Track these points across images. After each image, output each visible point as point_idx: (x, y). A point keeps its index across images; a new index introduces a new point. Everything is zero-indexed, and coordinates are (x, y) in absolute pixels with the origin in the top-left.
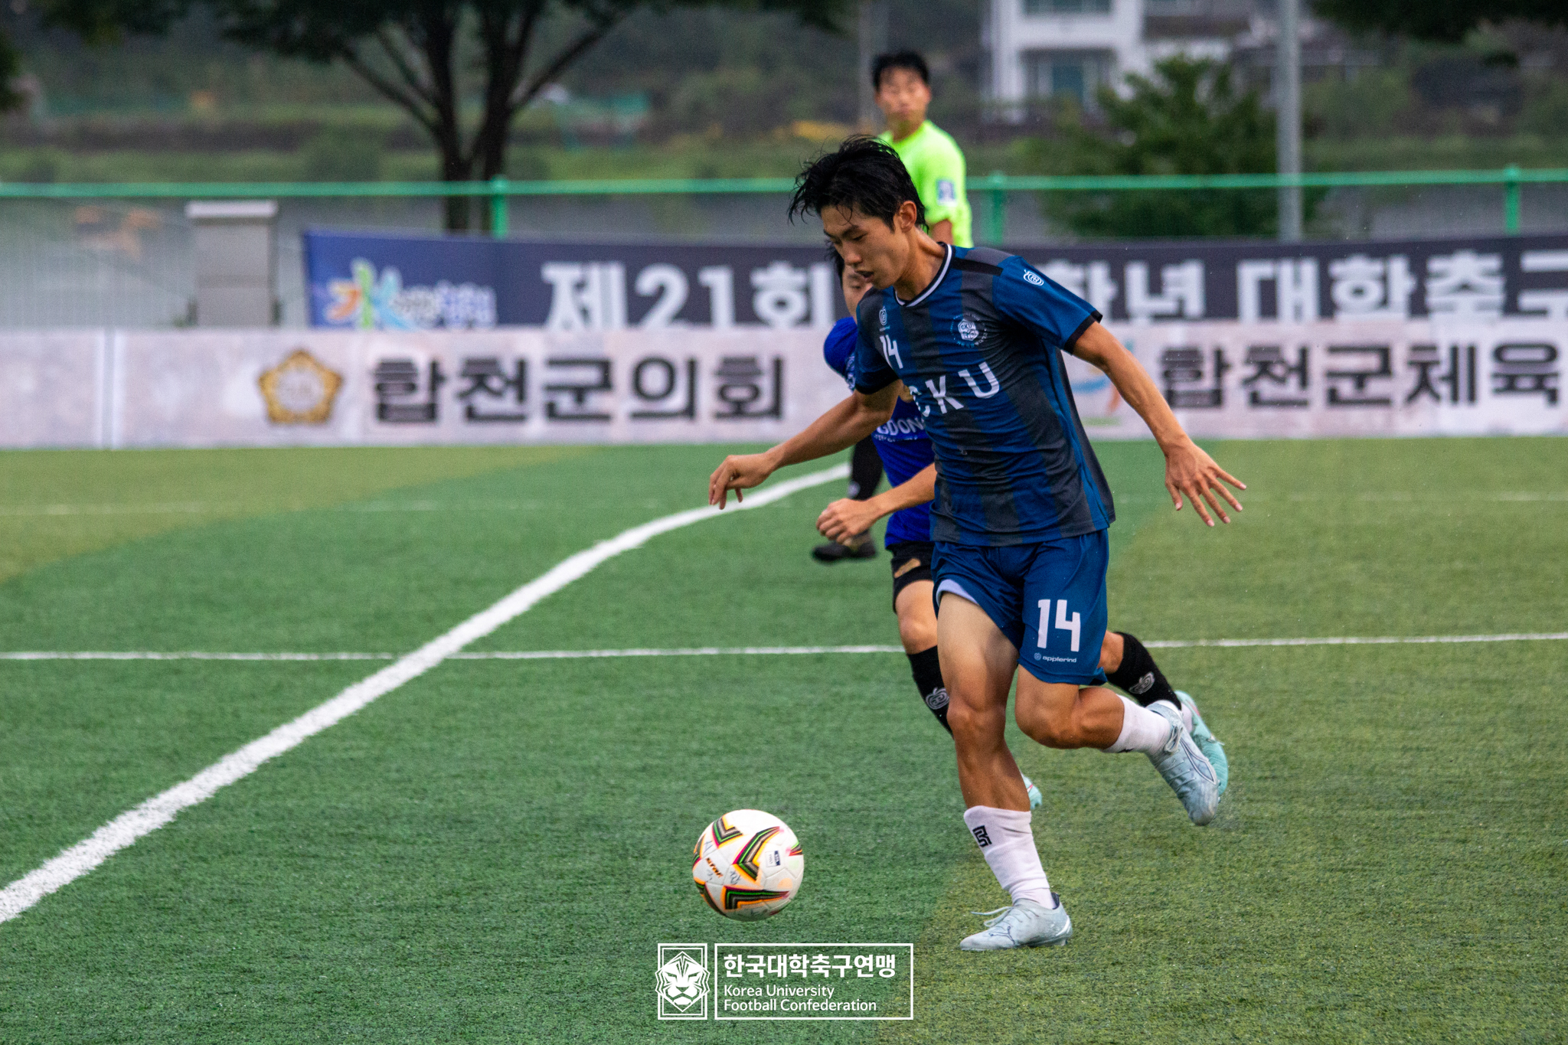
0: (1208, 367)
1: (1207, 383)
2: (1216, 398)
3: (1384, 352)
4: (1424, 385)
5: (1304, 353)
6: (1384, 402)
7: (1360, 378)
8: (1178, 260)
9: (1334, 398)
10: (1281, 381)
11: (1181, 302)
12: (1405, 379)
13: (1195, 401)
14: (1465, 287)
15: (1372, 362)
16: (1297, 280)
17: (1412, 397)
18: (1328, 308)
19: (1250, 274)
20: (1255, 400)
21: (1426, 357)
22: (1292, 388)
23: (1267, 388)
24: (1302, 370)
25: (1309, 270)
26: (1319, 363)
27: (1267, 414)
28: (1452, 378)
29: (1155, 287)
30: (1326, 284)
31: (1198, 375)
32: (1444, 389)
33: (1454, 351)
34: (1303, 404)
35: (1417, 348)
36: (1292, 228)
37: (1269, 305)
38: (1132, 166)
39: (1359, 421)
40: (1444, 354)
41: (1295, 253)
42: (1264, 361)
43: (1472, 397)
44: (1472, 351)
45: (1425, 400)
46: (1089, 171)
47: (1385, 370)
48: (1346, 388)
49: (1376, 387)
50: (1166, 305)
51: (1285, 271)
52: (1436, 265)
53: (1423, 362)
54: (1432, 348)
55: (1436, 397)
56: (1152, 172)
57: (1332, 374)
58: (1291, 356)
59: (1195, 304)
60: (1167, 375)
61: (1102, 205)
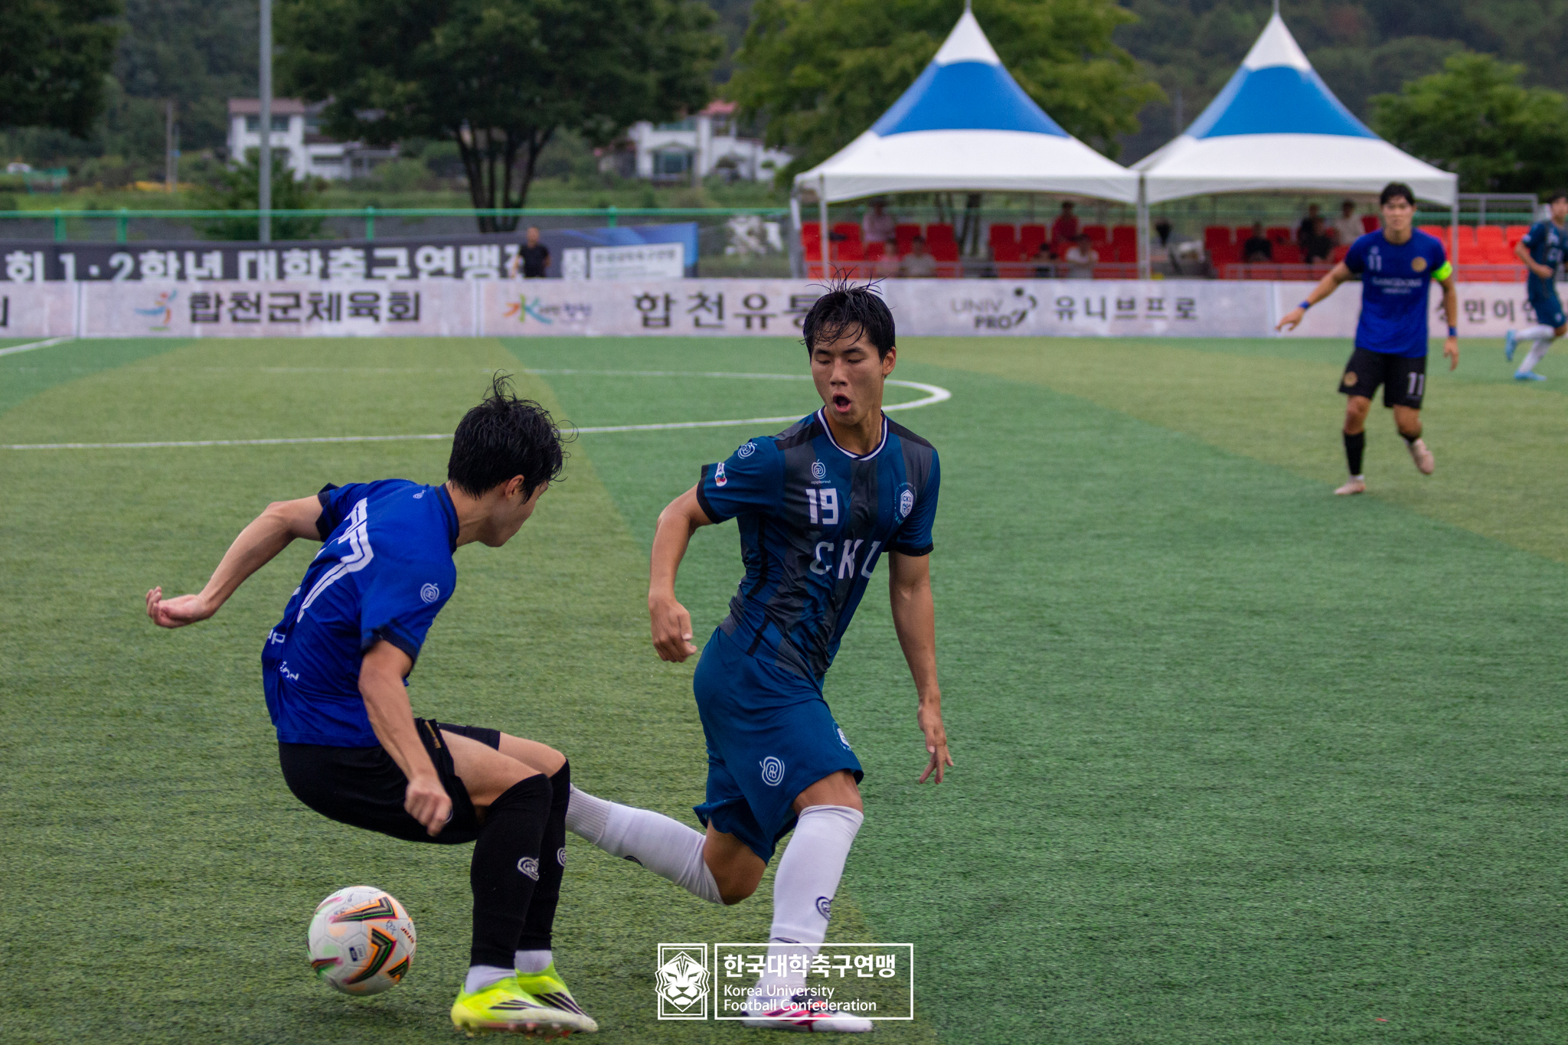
0: (213, 303)
1: (212, 310)
2: (216, 318)
3: (297, 297)
4: (316, 313)
5: (259, 297)
6: (296, 320)
7: (285, 309)
8: (209, 250)
9: (273, 319)
10: (247, 309)
11: (211, 272)
12: (306, 309)
13: (206, 319)
14: (347, 265)
15: (291, 301)
16: (267, 261)
17: (310, 318)
18: (281, 274)
19: (244, 258)
20: (235, 319)
21: (316, 298)
22: (252, 314)
23: (241, 314)
24: (257, 305)
25: (272, 256)
26: (266, 301)
27: (240, 326)
28: (329, 310)
29: (199, 264)
30: (281, 262)
31: (207, 306)
32: (325, 314)
33: (331, 297)
34: (256, 321)
35: (313, 294)
36: (266, 236)
37: (253, 273)
38: (234, 205)
39: (284, 329)
40: (326, 298)
41: (266, 248)
42: (239, 300)
43: (339, 318)
44: (339, 297)
45: (316, 320)
46: (215, 208)
47: (298, 305)
48: (279, 314)
49: (293, 313)
50: (204, 272)
51: (261, 257)
52: (334, 254)
53: (315, 303)
54: (319, 294)
55: (321, 318)
56: (245, 208)
57: (272, 307)
58: (253, 298)
59: (218, 272)
60: (193, 307)
61: (220, 225)
